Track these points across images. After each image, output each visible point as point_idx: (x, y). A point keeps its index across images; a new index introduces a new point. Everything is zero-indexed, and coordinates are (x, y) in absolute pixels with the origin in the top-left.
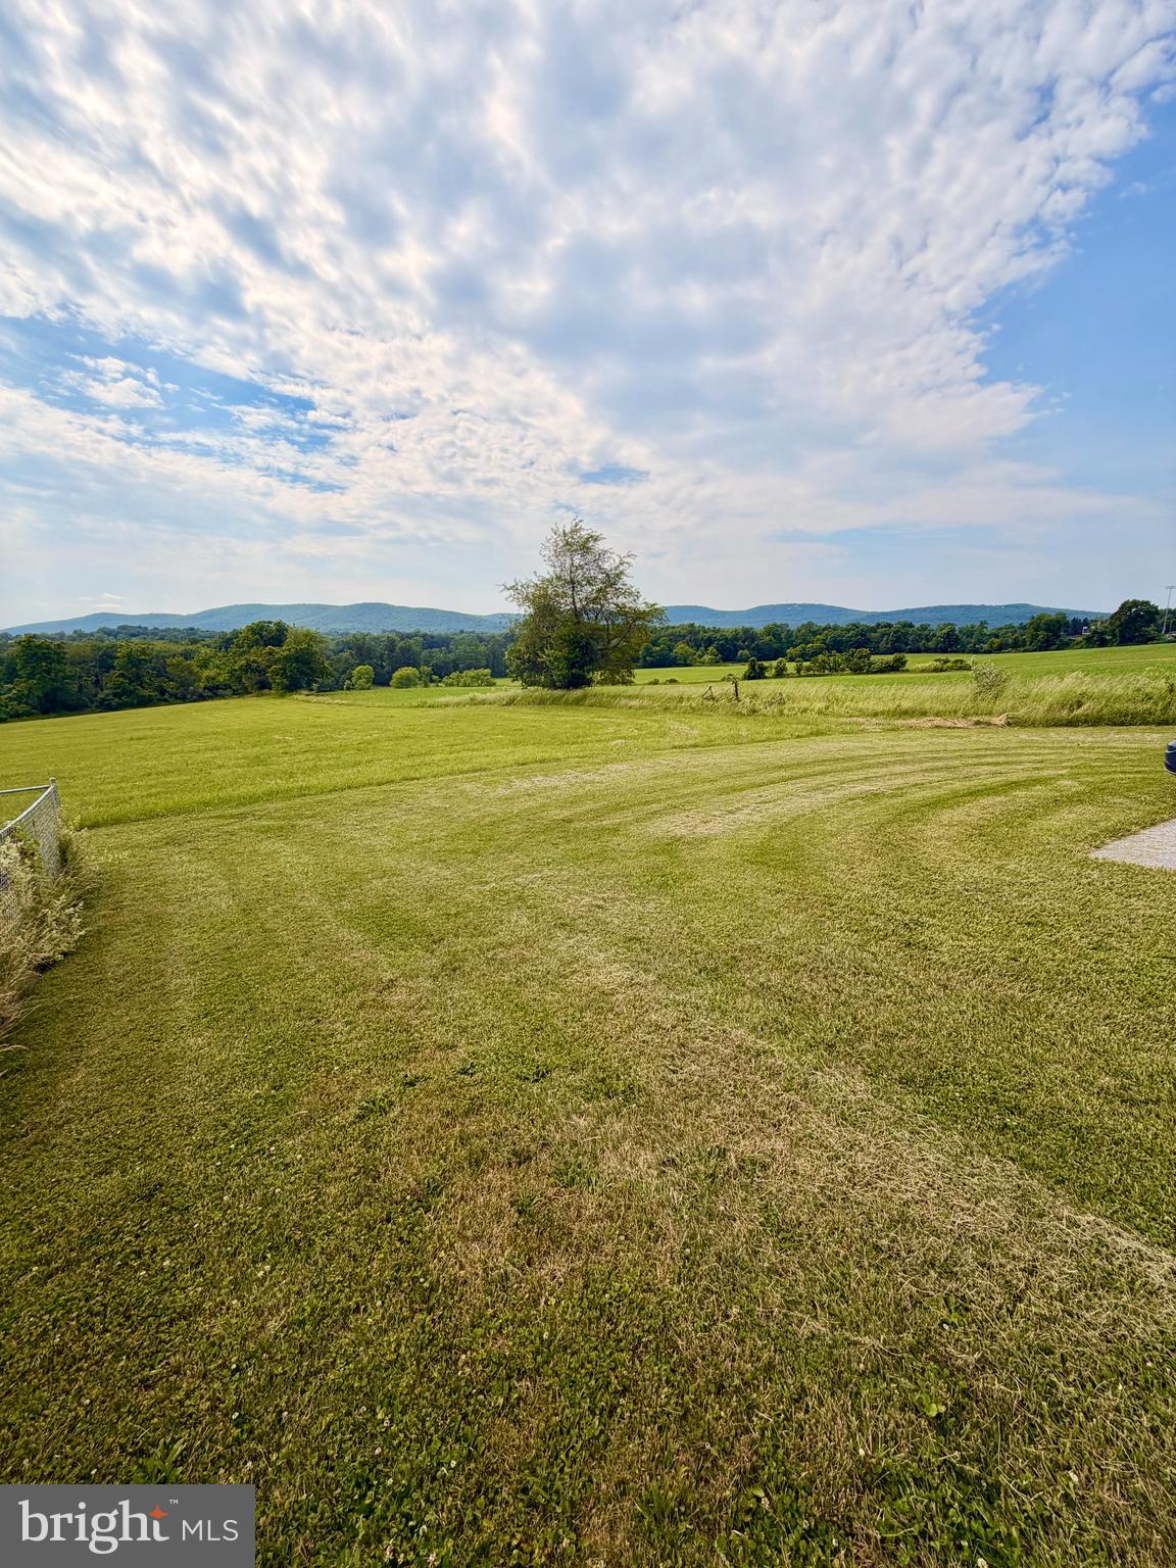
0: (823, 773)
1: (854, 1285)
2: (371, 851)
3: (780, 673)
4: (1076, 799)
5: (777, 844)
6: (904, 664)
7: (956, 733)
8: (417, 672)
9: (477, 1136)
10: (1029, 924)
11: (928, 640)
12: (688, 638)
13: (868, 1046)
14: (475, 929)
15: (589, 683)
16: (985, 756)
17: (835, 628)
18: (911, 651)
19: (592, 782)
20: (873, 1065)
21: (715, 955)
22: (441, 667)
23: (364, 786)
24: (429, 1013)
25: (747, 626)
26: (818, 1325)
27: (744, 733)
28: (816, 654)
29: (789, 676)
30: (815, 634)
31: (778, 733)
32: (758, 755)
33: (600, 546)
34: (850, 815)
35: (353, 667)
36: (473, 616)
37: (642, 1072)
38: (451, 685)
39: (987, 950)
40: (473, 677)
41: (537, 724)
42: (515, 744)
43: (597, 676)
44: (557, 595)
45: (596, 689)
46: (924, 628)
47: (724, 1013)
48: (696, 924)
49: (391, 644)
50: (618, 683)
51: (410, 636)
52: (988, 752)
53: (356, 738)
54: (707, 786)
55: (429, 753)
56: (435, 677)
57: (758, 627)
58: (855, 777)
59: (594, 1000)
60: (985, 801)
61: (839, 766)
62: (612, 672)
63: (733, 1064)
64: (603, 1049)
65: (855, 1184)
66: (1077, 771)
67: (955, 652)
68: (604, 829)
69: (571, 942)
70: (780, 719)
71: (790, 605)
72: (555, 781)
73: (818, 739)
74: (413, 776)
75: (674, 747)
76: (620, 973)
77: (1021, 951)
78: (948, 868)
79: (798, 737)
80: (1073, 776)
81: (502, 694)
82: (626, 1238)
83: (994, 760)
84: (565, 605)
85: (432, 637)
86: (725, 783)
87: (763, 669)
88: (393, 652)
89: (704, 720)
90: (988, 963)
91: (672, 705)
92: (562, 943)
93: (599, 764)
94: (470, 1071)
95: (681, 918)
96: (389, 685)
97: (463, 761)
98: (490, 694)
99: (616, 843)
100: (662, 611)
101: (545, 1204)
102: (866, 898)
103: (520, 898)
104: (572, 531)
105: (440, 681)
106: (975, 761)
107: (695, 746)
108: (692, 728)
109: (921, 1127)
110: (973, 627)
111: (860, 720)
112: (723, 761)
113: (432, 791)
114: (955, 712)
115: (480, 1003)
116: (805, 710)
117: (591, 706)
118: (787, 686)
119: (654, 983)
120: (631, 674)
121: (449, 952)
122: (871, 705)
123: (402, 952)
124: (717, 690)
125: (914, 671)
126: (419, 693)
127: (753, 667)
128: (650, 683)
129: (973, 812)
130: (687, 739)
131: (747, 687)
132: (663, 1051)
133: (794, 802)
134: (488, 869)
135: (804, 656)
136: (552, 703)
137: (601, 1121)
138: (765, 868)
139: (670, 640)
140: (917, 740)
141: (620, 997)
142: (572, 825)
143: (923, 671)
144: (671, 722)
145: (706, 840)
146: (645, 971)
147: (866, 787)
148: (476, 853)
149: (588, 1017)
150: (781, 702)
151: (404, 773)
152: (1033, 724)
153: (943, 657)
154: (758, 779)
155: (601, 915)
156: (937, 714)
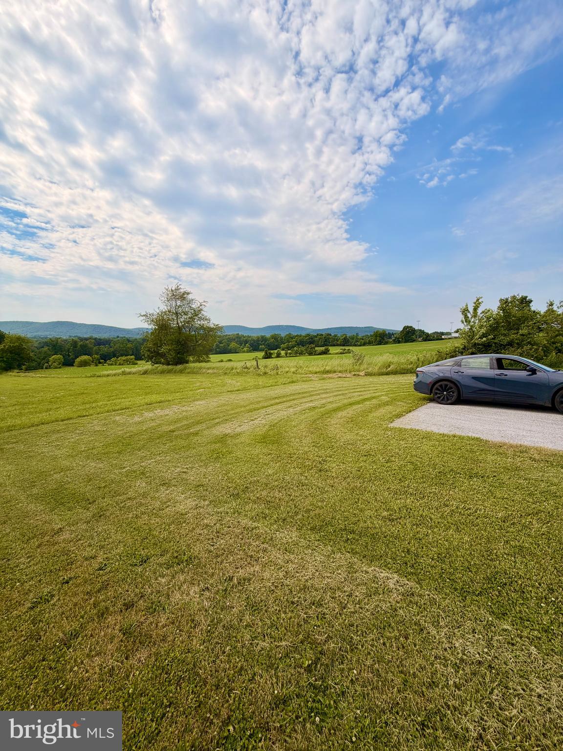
0: (294, 400)
1: (282, 621)
2: (54, 458)
3: (278, 356)
4: (387, 404)
5: (271, 433)
6: (329, 351)
7: (347, 379)
8: (91, 358)
9: (104, 601)
10: (365, 456)
11: (337, 341)
12: (236, 340)
13: (300, 516)
14: (115, 493)
15: (187, 362)
16: (357, 388)
17: (301, 336)
18: (331, 346)
19: (186, 411)
20: (301, 525)
21: (238, 487)
22: (105, 355)
23: (53, 422)
24: (82, 542)
25: (263, 335)
26: (264, 644)
27: (260, 383)
28: (293, 347)
29: (282, 357)
30: (292, 338)
31: (276, 382)
32: (266, 393)
33: (190, 297)
34: (303, 417)
35: (50, 356)
36: (124, 329)
37: (197, 549)
38: (112, 365)
39: (349, 468)
40: (124, 361)
41: (159, 383)
42: (146, 394)
43: (191, 359)
44: (169, 320)
45: (191, 365)
46: (335, 336)
47: (239, 514)
48: (231, 474)
49: (75, 343)
50: (202, 362)
51: (86, 339)
52: (358, 387)
53: (49, 396)
54: (243, 409)
55: (95, 401)
56: (101, 361)
57: (268, 335)
58: (307, 401)
59: (177, 519)
60: (355, 407)
61: (301, 396)
62: (199, 357)
63: (240, 537)
64: (178, 542)
65: (287, 578)
66: (388, 392)
67: (348, 346)
68: (191, 433)
69: (168, 492)
70: (277, 376)
71: (281, 326)
72: (167, 412)
73: (293, 384)
74: (85, 414)
75: (229, 392)
76: (191, 503)
77: (361, 467)
78: (338, 436)
79: (284, 384)
80: (386, 395)
81: (140, 369)
82: (180, 631)
83: (360, 390)
84: (174, 325)
85: (100, 339)
86: (251, 407)
87: (271, 354)
88: (76, 347)
89: (243, 378)
90: (349, 473)
91: (228, 372)
92: (163, 493)
93: (191, 402)
94: (104, 568)
95: (224, 472)
96: (73, 366)
97: (115, 405)
98: (134, 369)
99: (196, 440)
100: (222, 328)
101: (139, 626)
102: (306, 453)
103: (143, 473)
104: (176, 289)
105: (105, 363)
106: (354, 390)
107: (238, 390)
108: (237, 382)
109: (316, 547)
110: (354, 336)
111: (310, 375)
112: (251, 397)
113: (95, 422)
114: (346, 371)
115: (113, 531)
116: (287, 372)
117: (188, 373)
118: (279, 362)
119: (208, 505)
120: (208, 357)
121: (98, 507)
122: (315, 369)
123: (69, 512)
124: (249, 364)
125: (333, 354)
126: (92, 370)
127: (266, 353)
128: (219, 362)
129: (350, 412)
130: (235, 387)
131: (262, 362)
132: (208, 537)
133: (279, 413)
134: (126, 460)
135: (288, 348)
136: (167, 373)
137: (173, 577)
138: (265, 444)
139: (228, 341)
140: (332, 383)
141: (190, 515)
142: (175, 433)
143: (336, 354)
144: (228, 380)
145: (239, 434)
146: (204, 500)
147: (311, 405)
148: (119, 453)
149: (172, 527)
150: (277, 369)
151: (79, 413)
152: (374, 375)
153: (343, 348)
154: (266, 404)
155: (184, 476)
156: (340, 372)
